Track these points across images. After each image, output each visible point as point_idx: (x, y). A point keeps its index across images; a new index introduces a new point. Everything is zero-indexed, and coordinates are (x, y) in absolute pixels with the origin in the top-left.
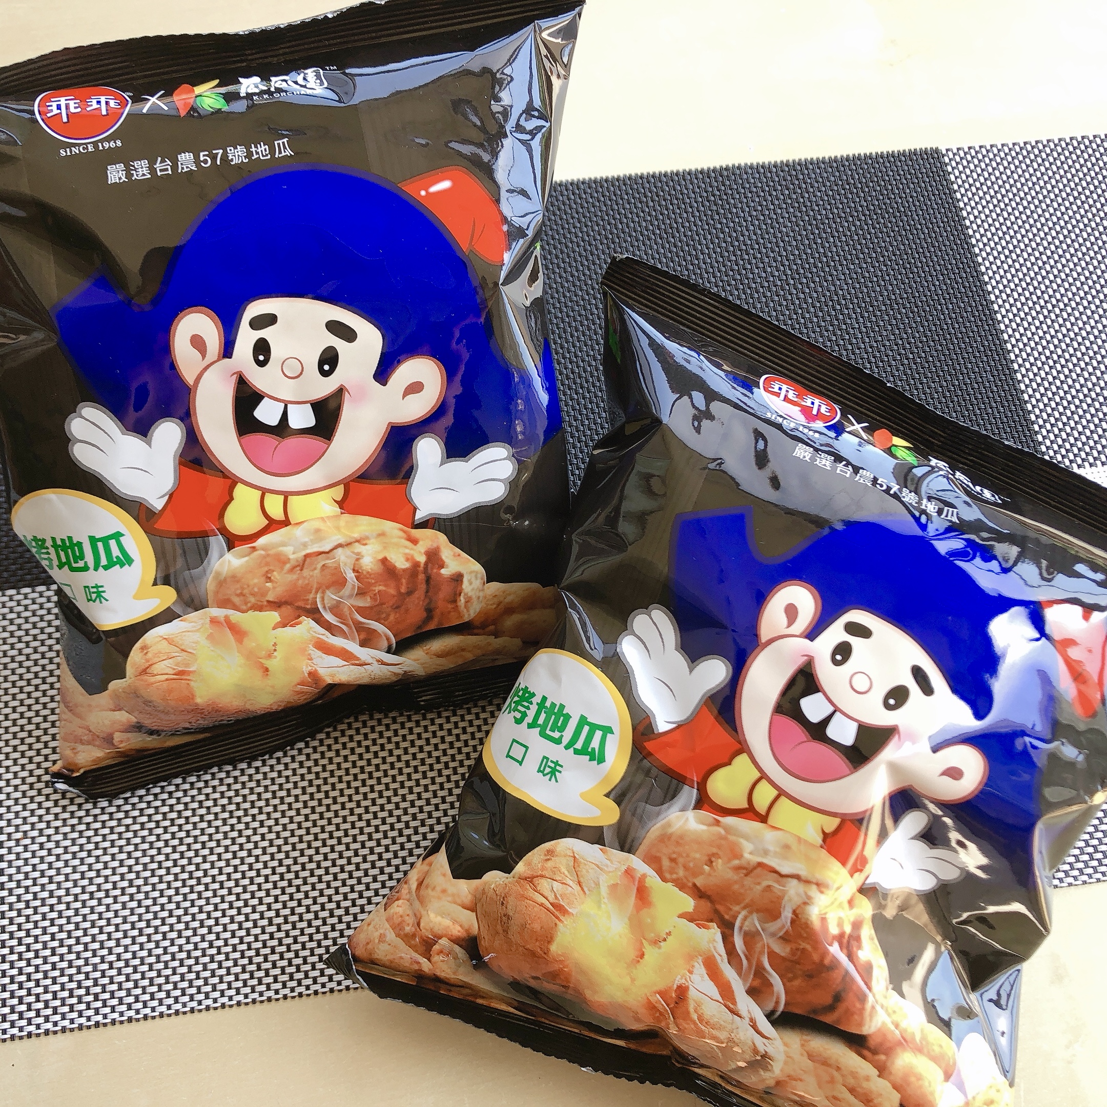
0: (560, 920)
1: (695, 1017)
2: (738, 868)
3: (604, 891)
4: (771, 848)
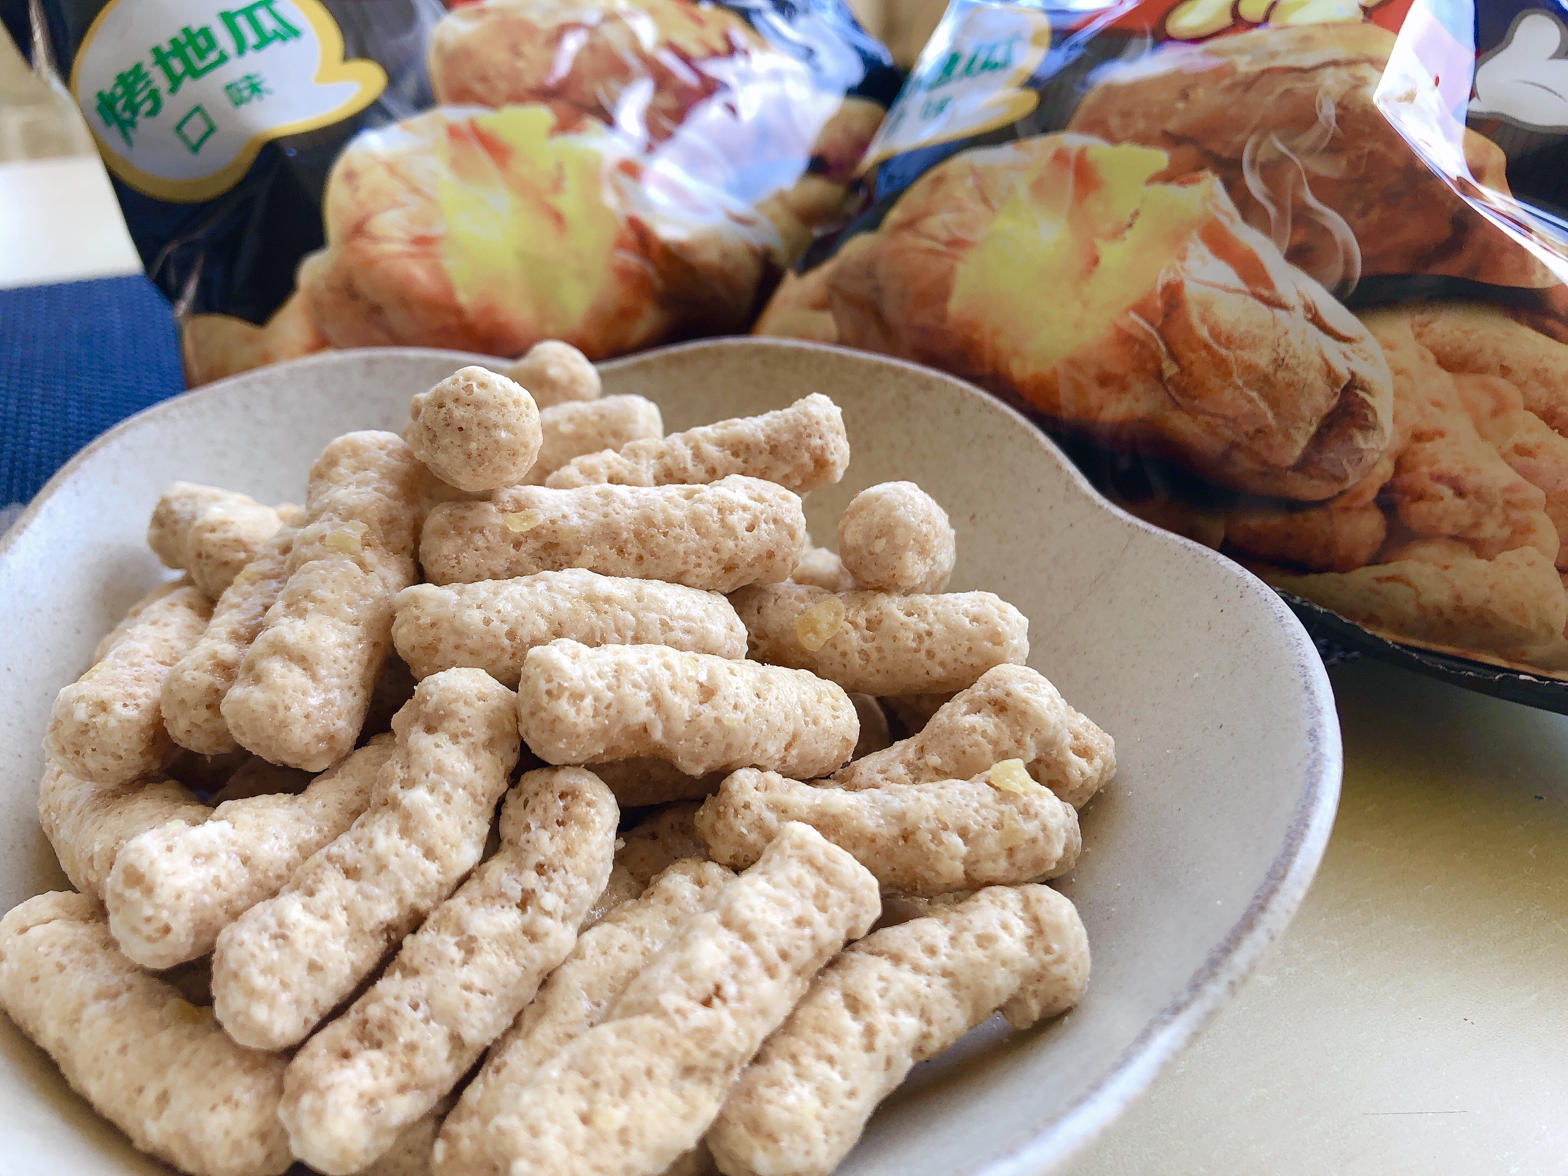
0: (958, 259)
1: (1204, 332)
2: (1231, 88)
3: (1023, 191)
4: (1282, 48)
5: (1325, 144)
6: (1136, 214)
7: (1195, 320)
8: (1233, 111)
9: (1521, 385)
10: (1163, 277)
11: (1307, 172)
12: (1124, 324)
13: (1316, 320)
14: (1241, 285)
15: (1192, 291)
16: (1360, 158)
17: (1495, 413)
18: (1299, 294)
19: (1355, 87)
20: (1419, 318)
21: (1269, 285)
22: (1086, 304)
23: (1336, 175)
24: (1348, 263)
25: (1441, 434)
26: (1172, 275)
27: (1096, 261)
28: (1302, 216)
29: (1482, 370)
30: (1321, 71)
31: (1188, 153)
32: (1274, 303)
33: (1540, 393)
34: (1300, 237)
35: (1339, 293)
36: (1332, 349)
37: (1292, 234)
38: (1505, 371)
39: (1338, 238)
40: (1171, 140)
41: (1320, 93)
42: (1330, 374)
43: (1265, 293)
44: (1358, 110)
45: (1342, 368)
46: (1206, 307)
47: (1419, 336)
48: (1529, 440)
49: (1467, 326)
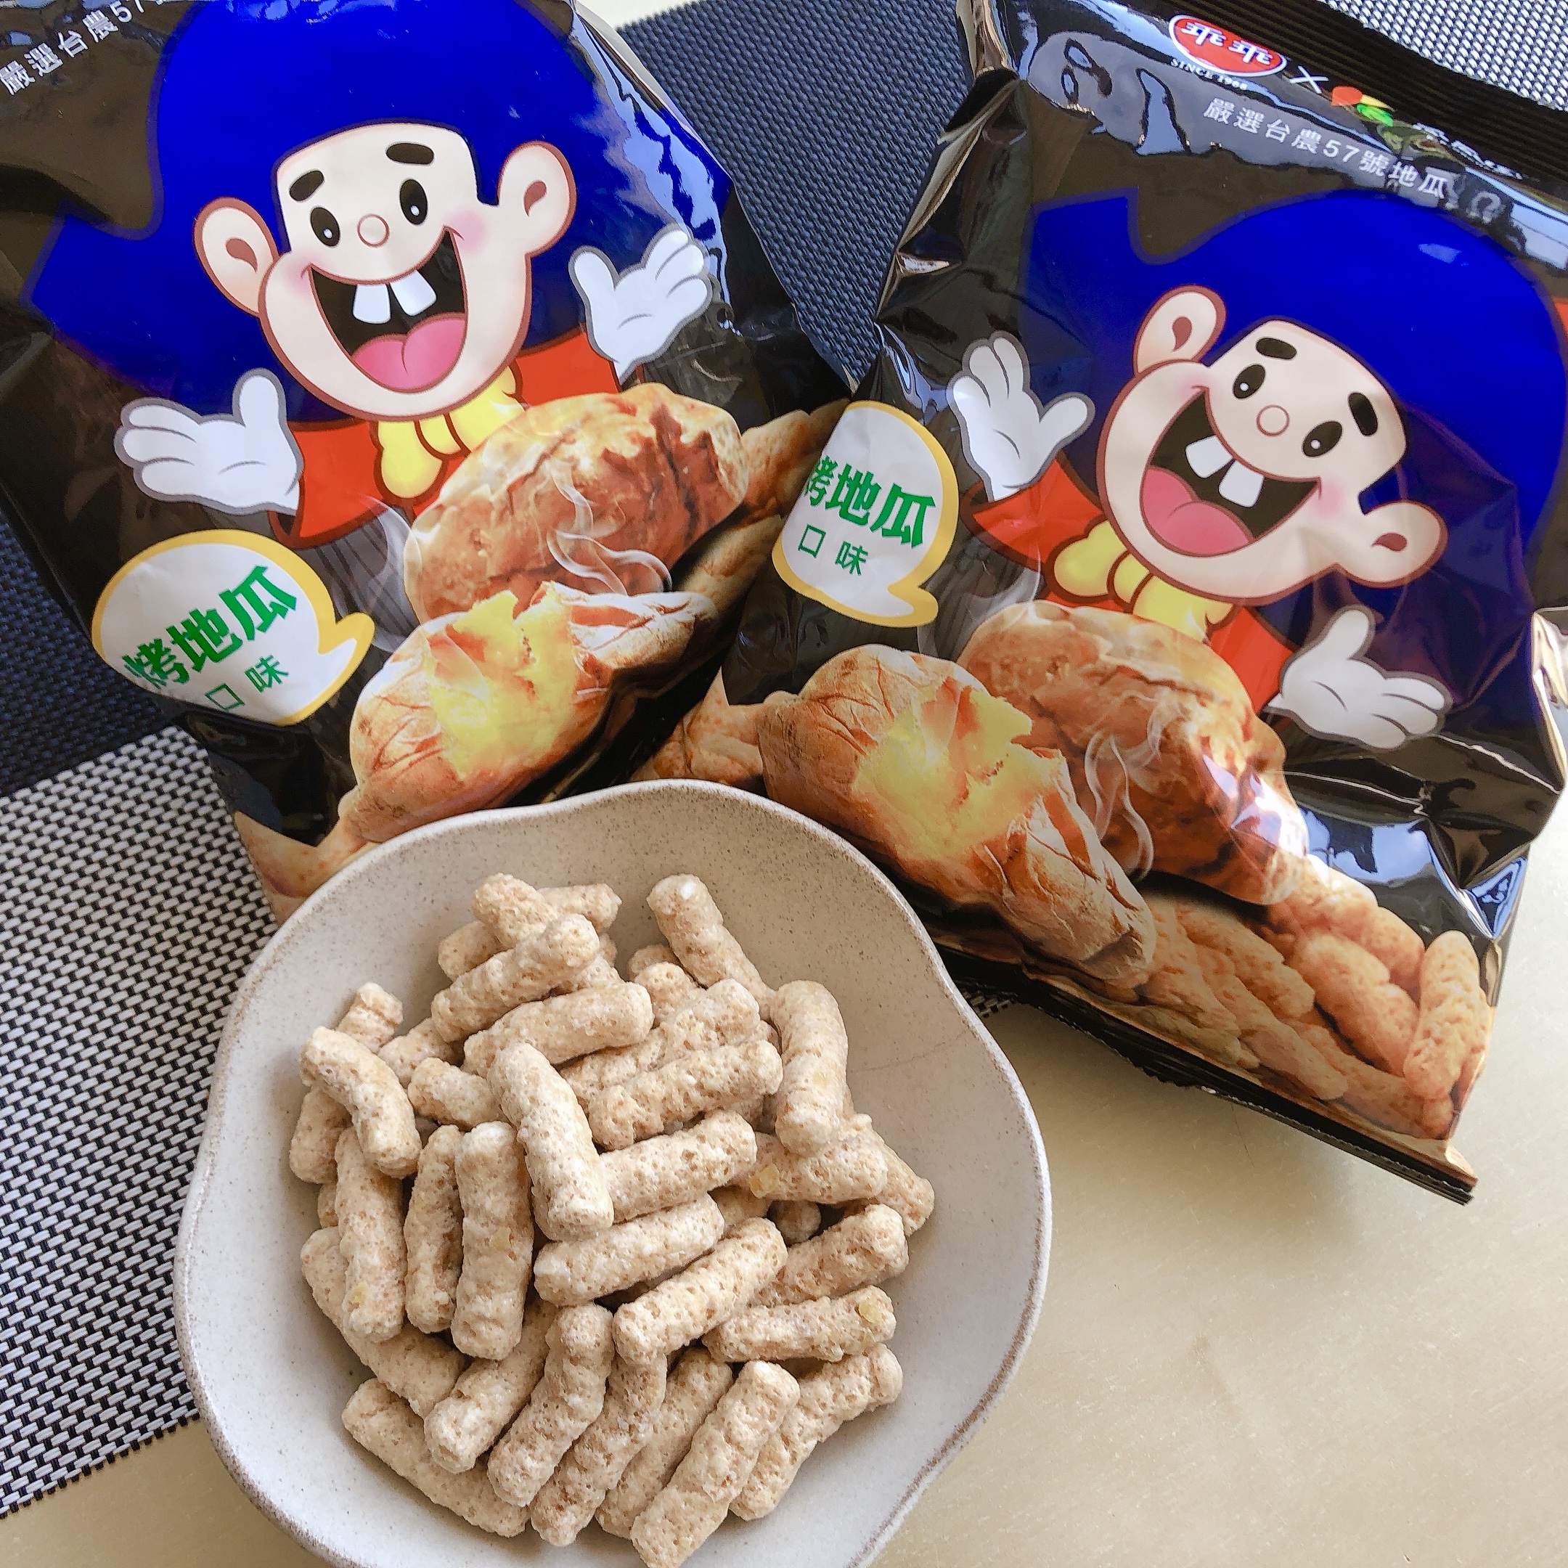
0: (861, 751)
1: (1035, 877)
2: (1093, 674)
3: (916, 710)
4: (1137, 646)
5: (1147, 762)
6: (1001, 764)
7: (1030, 867)
8: (1088, 700)
9: (1235, 962)
10: (1013, 828)
11: (1130, 780)
12: (980, 853)
13: (1114, 892)
14: (1068, 854)
15: (1030, 844)
16: (1169, 783)
17: (1216, 972)
18: (1106, 870)
19: (1180, 719)
20: (1183, 907)
21: (1087, 859)
22: (954, 827)
23: (1149, 790)
24: (1144, 858)
25: (1181, 972)
26: (1019, 828)
27: (966, 795)
28: (1119, 817)
29: (1214, 947)
30: (1160, 688)
31: (1048, 726)
32: (1087, 872)
33: (1247, 969)
34: (1115, 830)
35: (1133, 877)
36: (1121, 911)
37: (1110, 826)
38: (1229, 952)
39: (1141, 839)
40: (1039, 710)
41: (1155, 713)
42: (1116, 925)
43: (1083, 863)
44: (1176, 744)
45: (1125, 923)
46: (1039, 860)
47: (1179, 918)
48: (1233, 992)
49: (1212, 920)
